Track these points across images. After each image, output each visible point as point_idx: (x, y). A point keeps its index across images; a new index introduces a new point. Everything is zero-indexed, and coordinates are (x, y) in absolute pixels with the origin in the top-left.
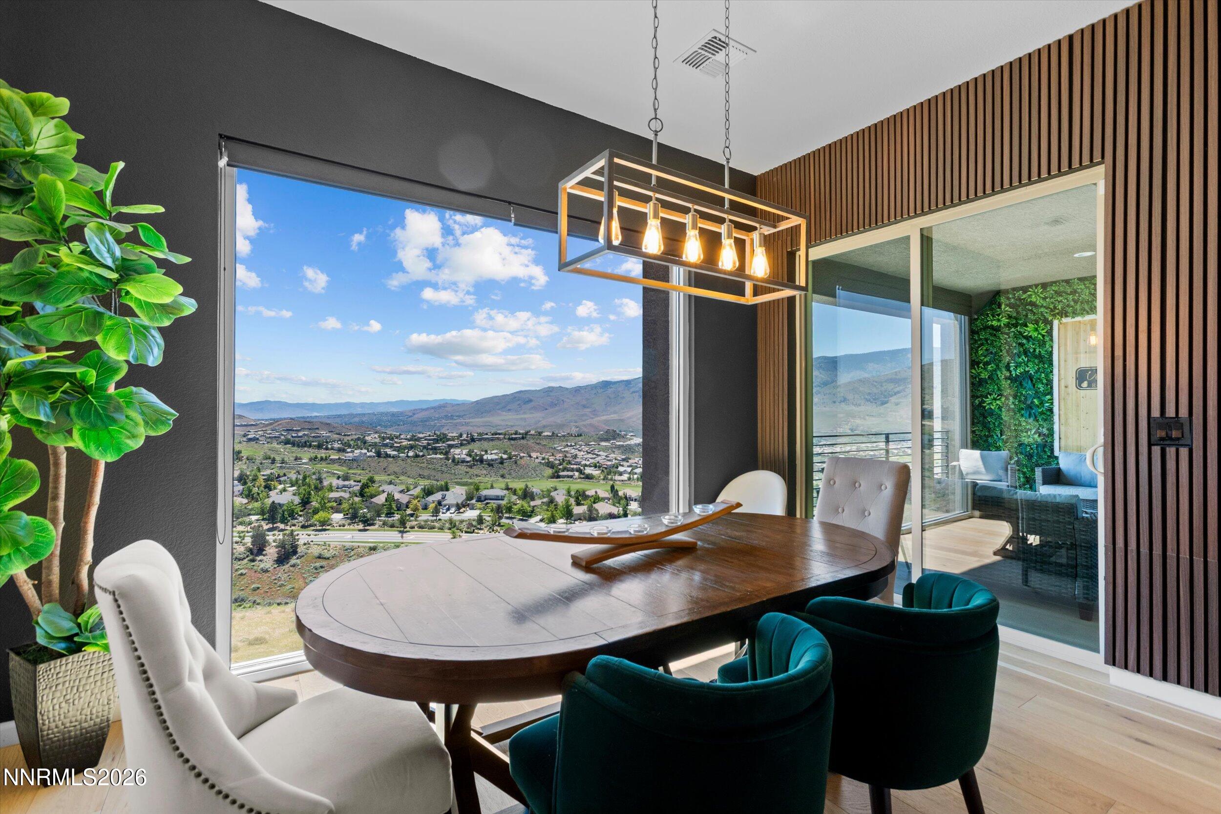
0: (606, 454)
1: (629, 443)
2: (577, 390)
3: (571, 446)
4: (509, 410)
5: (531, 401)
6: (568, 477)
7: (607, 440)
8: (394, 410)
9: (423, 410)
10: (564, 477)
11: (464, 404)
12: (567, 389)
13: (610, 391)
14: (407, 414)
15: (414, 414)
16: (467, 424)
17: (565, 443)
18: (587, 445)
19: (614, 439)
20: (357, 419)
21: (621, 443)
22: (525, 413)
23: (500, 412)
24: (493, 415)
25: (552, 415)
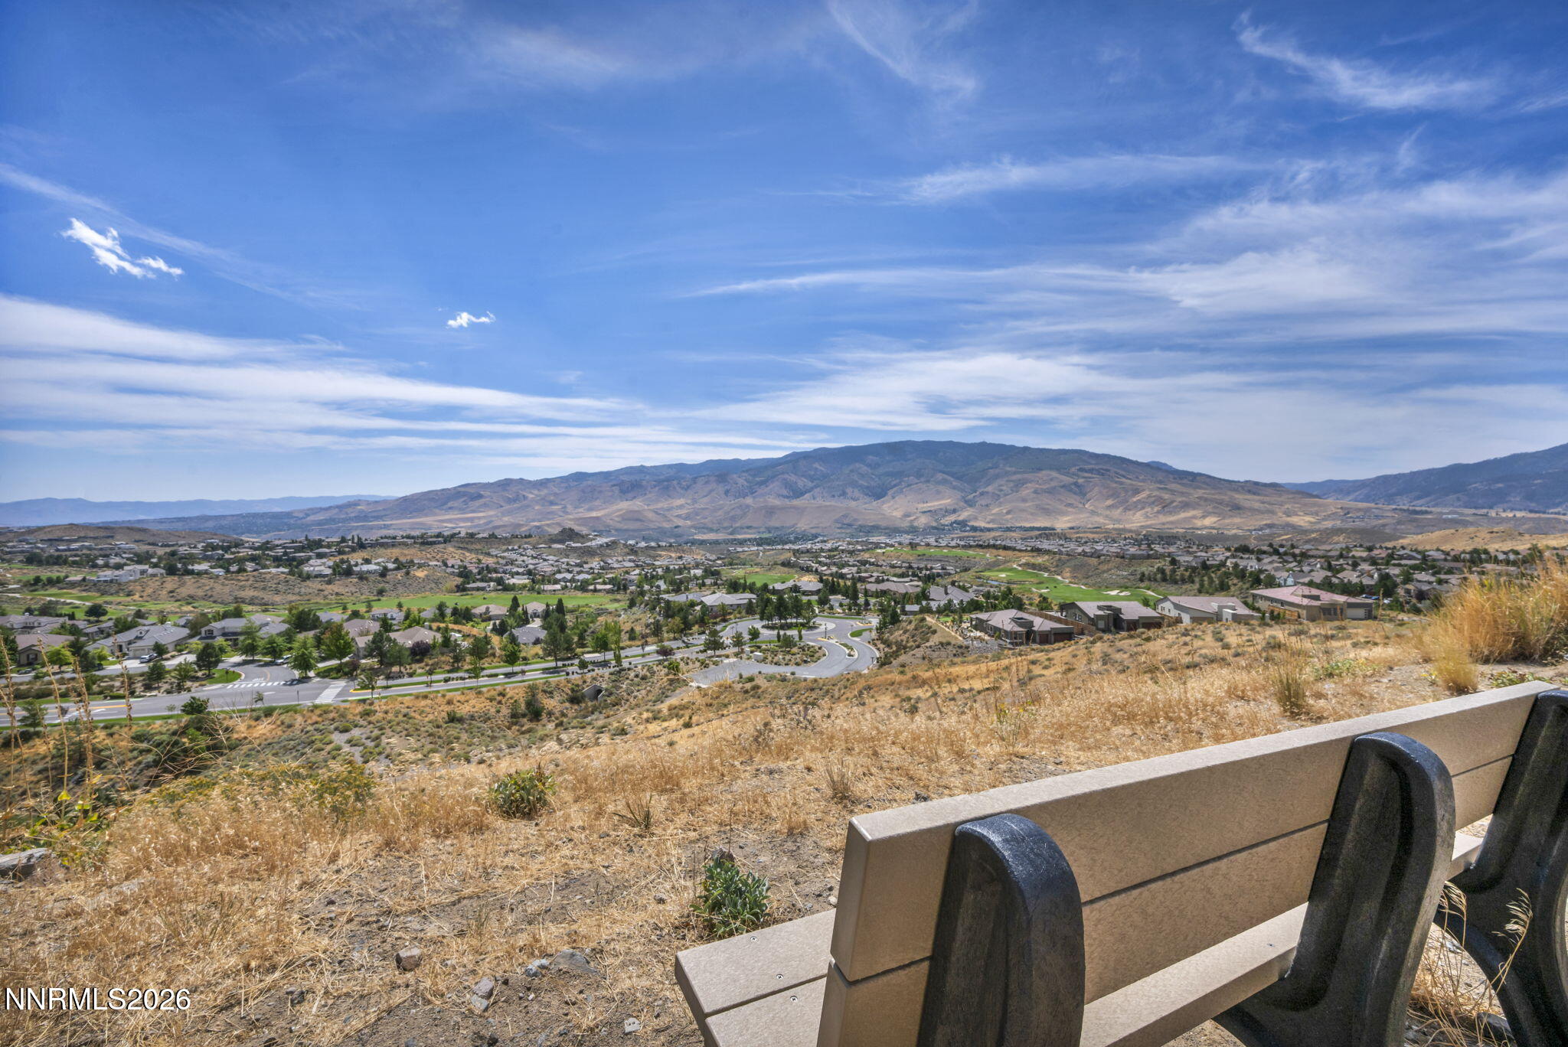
0: (555, 558)
1: (589, 544)
2: (544, 483)
3: (513, 550)
4: (450, 508)
5: (480, 496)
6: (478, 589)
7: (561, 542)
8: (277, 509)
9: (321, 509)
10: (473, 589)
11: (385, 501)
12: (530, 482)
13: (585, 483)
14: (296, 515)
15: (308, 515)
16: (386, 527)
17: (504, 547)
18: (534, 548)
19: (570, 540)
20: (210, 524)
21: (579, 545)
22: (473, 511)
23: (437, 511)
24: (426, 515)
25: (509, 513)
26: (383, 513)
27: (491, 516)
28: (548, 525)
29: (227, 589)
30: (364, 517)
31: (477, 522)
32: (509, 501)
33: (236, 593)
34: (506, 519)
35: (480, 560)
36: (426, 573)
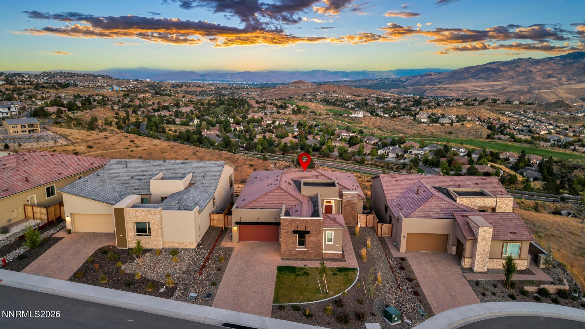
22: (495, 81)
23: (472, 80)
24: (466, 82)
25: (519, 83)
26: (442, 80)
27: (505, 84)
28: (545, 93)
29: (391, 124)
30: (432, 82)
31: (496, 87)
32: (519, 74)
33: (394, 127)
34: (515, 87)
35: (499, 119)
36: (471, 125)
